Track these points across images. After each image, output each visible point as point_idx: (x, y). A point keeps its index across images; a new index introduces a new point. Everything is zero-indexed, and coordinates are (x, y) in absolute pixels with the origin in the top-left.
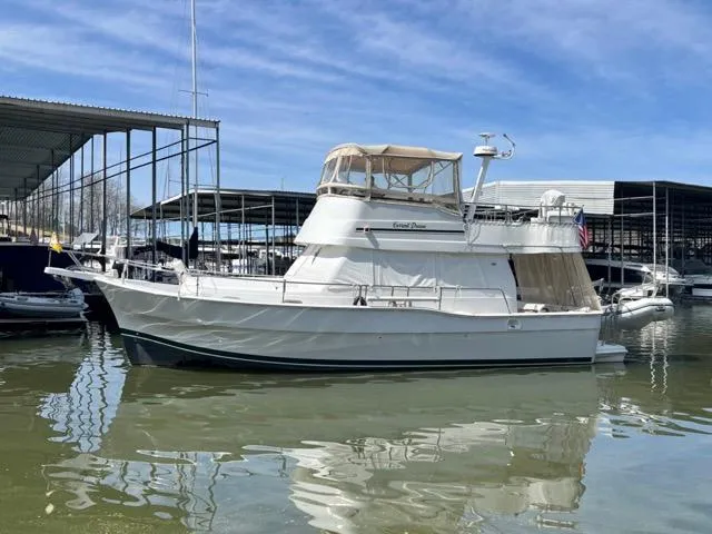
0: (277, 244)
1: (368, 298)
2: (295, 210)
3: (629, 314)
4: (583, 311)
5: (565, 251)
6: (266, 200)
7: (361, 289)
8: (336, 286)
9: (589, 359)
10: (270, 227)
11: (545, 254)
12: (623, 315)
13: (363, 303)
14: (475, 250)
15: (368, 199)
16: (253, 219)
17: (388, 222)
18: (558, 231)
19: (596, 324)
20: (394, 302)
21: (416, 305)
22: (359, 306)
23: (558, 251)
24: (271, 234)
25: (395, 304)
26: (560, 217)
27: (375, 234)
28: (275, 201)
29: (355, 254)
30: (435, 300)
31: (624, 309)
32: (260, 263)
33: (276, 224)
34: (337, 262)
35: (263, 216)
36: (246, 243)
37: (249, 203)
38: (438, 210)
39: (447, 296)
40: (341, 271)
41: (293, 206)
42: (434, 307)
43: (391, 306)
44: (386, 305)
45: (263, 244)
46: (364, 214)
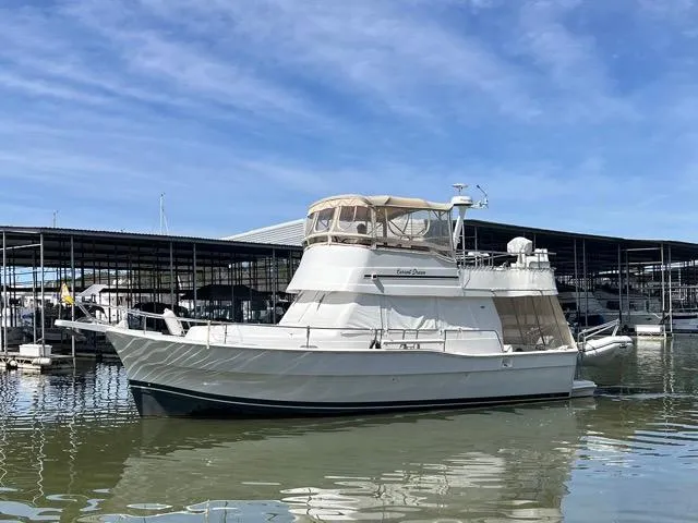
0: (47, 290)
1: (383, 341)
2: (69, 250)
3: (594, 352)
4: (562, 349)
5: (545, 294)
6: (35, 238)
7: (376, 333)
8: (349, 331)
9: (567, 394)
10: (39, 269)
11: (528, 297)
12: (587, 353)
13: (378, 346)
14: (468, 294)
15: (374, 247)
16: (17, 261)
17: (392, 269)
18: (536, 275)
19: (573, 362)
20: (405, 345)
21: (424, 347)
22: (374, 349)
23: (539, 294)
24: (40, 279)
25: (406, 347)
26: (539, 263)
27: (382, 281)
28: (44, 240)
29: (364, 299)
30: (440, 342)
31: (587, 347)
32: (25, 312)
33: (45, 266)
34: (348, 308)
35: (30, 257)
36: (9, 289)
37: (11, 241)
38: (435, 257)
39: (450, 338)
40: (352, 317)
41: (67, 244)
42: (439, 348)
43: (402, 349)
44: (397, 348)
45: (30, 290)
46: (371, 262)
